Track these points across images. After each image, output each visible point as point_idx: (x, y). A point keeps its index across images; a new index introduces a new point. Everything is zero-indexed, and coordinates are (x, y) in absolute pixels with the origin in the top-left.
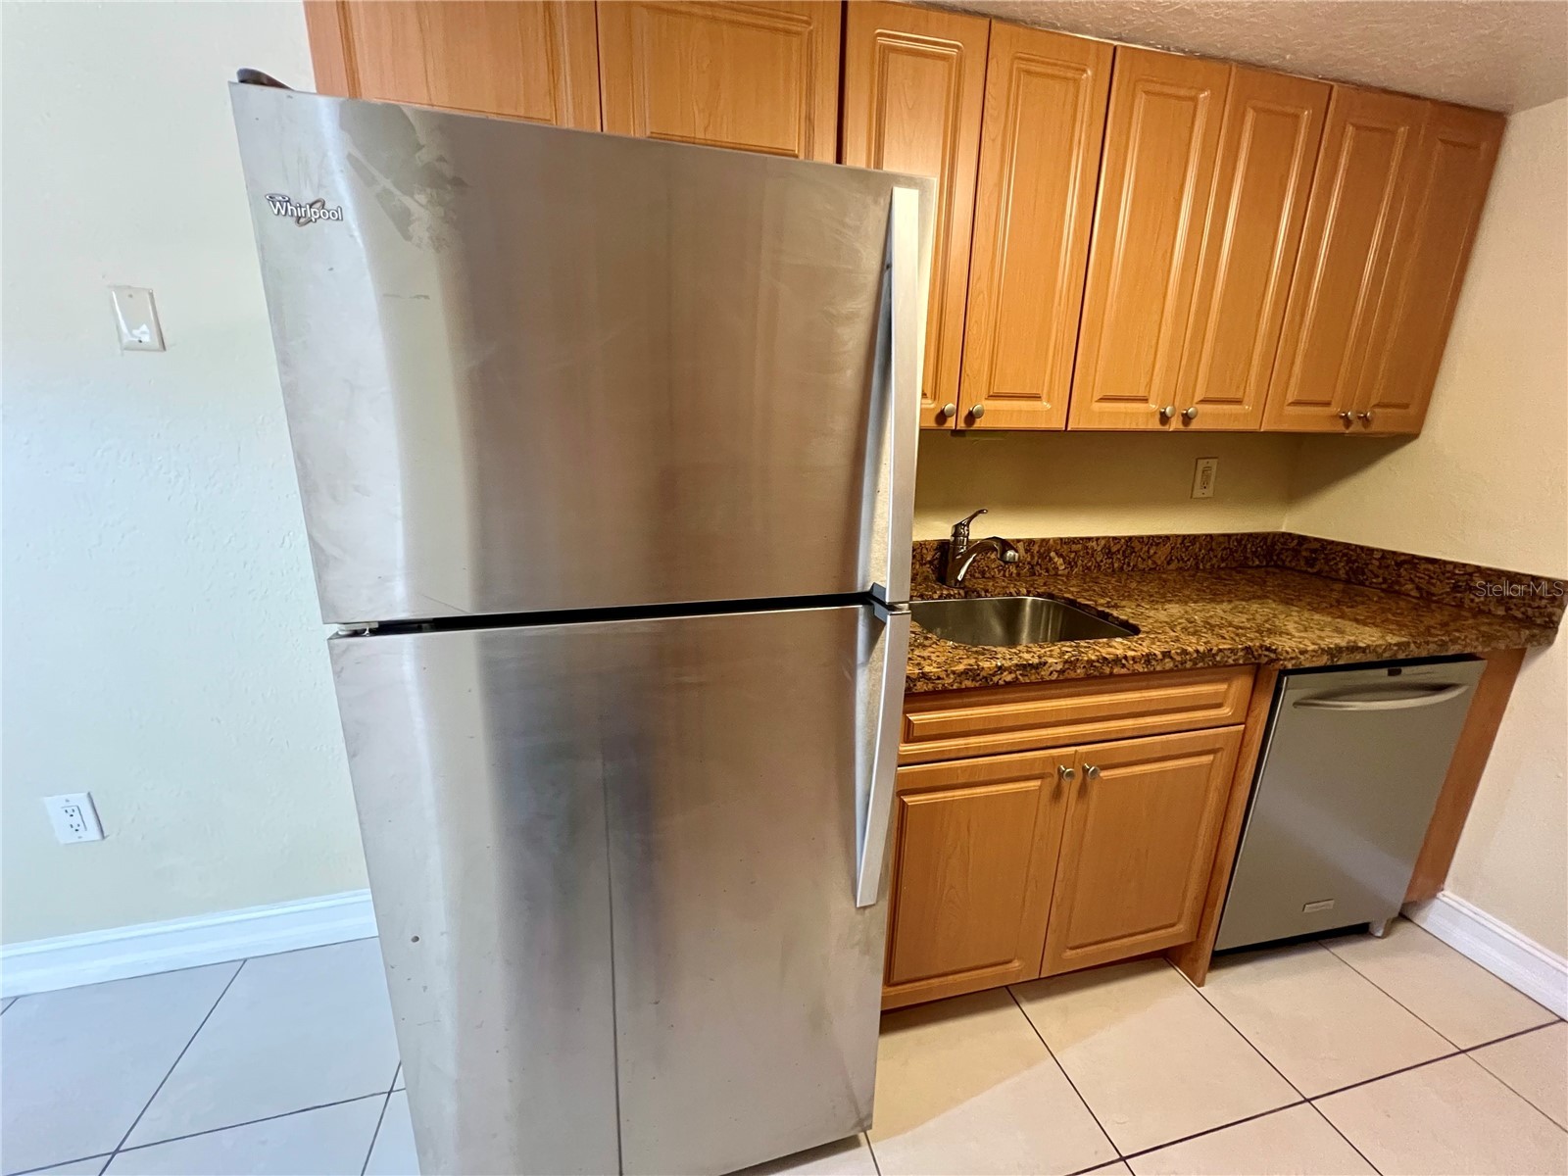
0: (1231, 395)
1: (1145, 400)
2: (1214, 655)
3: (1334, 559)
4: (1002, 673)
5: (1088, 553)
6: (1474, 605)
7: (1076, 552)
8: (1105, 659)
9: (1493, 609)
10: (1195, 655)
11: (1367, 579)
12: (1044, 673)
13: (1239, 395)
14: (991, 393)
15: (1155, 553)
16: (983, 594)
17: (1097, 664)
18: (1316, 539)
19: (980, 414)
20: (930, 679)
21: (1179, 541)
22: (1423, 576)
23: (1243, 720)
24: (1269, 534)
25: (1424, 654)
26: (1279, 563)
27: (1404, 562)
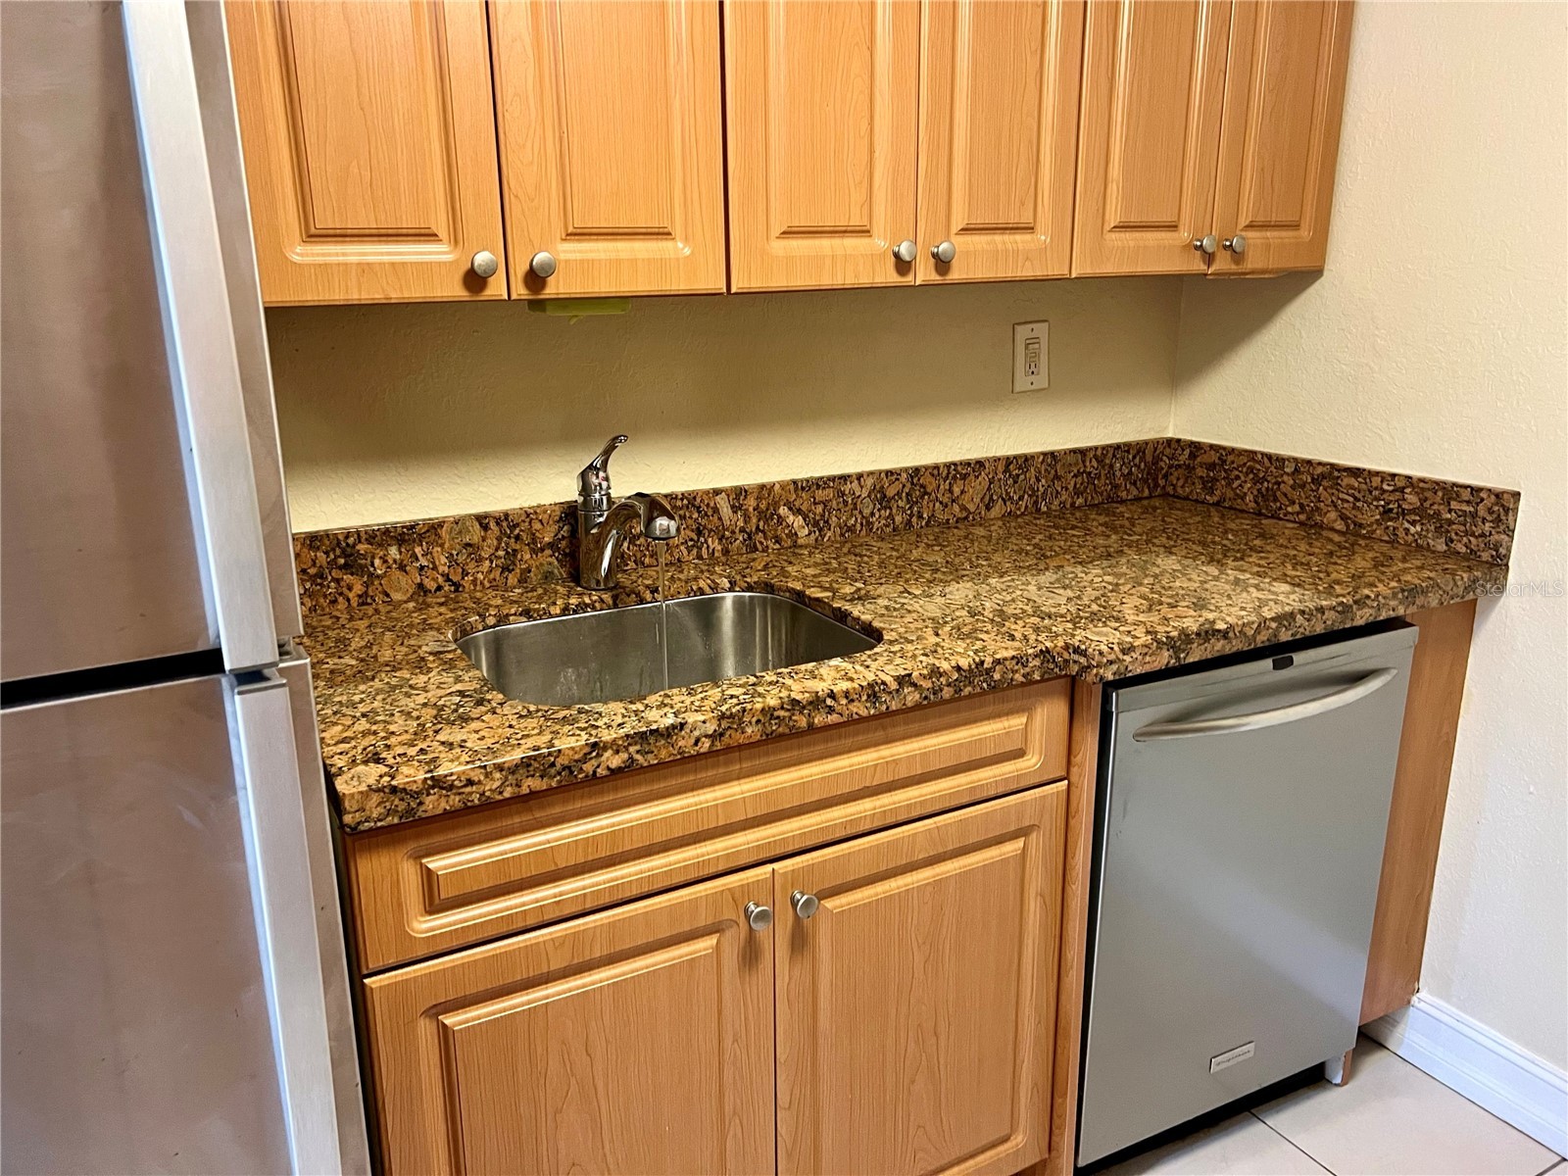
0: (1013, 219)
1: (865, 232)
2: (988, 671)
3: (1237, 477)
4: (599, 755)
5: (845, 503)
6: (1410, 538)
7: (825, 503)
8: (795, 702)
9: (1431, 542)
10: (956, 676)
11: (1280, 509)
12: (684, 742)
13: (1026, 218)
14: (571, 230)
15: (962, 492)
16: (648, 596)
17: (782, 713)
18: (1212, 446)
19: (549, 269)
20: (452, 787)
21: (1001, 468)
22: (1346, 497)
23: (1064, 773)
24: (1146, 443)
25: (1319, 629)
26: (1170, 489)
27: (1323, 476)
